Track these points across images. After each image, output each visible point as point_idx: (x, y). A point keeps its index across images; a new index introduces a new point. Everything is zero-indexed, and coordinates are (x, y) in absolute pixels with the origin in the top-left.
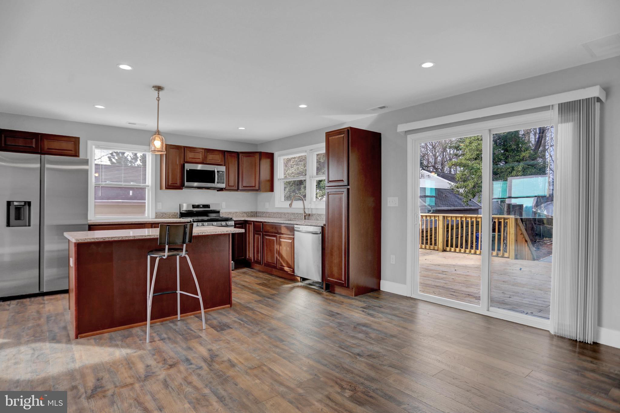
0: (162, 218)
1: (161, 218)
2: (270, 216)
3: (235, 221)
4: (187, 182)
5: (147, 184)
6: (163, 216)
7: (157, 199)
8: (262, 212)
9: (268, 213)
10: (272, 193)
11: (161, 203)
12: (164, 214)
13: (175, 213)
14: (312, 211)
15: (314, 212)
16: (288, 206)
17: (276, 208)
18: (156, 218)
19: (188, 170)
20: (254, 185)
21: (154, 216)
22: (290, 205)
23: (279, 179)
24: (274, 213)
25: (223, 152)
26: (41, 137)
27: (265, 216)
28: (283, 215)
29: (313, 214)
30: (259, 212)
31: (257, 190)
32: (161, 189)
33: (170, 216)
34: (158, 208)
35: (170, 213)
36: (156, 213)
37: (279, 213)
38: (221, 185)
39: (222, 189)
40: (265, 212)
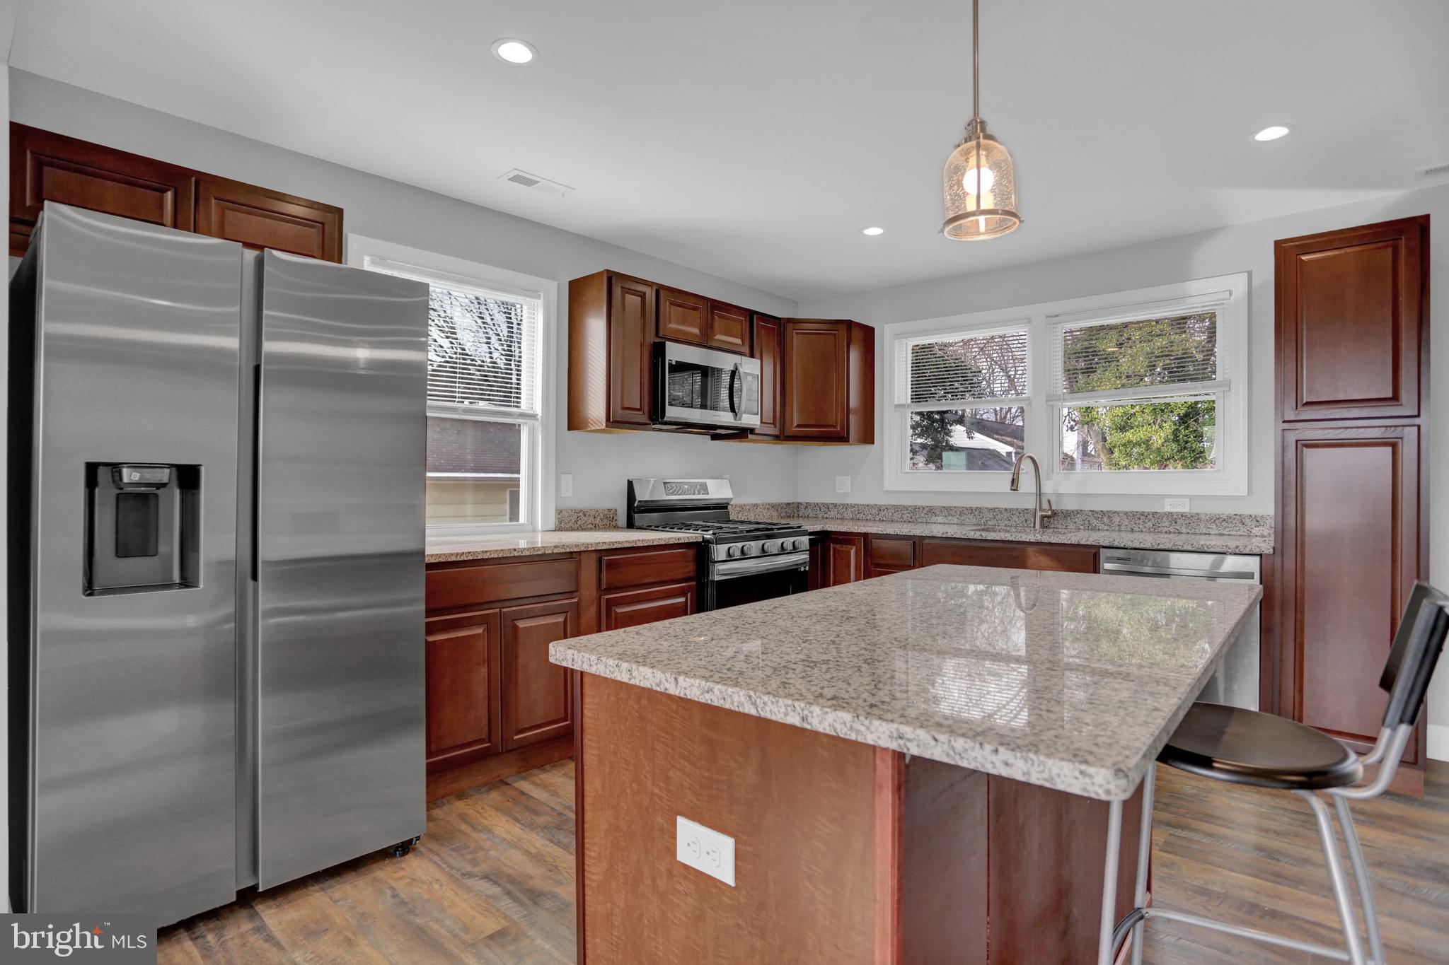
0: (576, 526)
1: (573, 529)
2: (860, 516)
3: (810, 534)
5: (524, 406)
6: (579, 523)
7: (560, 464)
8: (823, 504)
9: (852, 506)
10: (867, 447)
11: (570, 476)
12: (581, 514)
13: (609, 510)
15: (1069, 505)
17: (888, 492)
18: (559, 529)
19: (674, 362)
20: (833, 424)
21: (552, 522)
22: (1015, 483)
23: (897, 406)
24: (880, 509)
25: (751, 314)
26: (197, 183)
27: (839, 516)
28: (923, 515)
29: (1067, 511)
30: (808, 505)
31: (840, 438)
32: (571, 427)
33: (597, 522)
34: (564, 494)
35: (597, 511)
36: (559, 512)
37: (905, 508)
38: (750, 420)
39: (741, 433)
40: (835, 505)
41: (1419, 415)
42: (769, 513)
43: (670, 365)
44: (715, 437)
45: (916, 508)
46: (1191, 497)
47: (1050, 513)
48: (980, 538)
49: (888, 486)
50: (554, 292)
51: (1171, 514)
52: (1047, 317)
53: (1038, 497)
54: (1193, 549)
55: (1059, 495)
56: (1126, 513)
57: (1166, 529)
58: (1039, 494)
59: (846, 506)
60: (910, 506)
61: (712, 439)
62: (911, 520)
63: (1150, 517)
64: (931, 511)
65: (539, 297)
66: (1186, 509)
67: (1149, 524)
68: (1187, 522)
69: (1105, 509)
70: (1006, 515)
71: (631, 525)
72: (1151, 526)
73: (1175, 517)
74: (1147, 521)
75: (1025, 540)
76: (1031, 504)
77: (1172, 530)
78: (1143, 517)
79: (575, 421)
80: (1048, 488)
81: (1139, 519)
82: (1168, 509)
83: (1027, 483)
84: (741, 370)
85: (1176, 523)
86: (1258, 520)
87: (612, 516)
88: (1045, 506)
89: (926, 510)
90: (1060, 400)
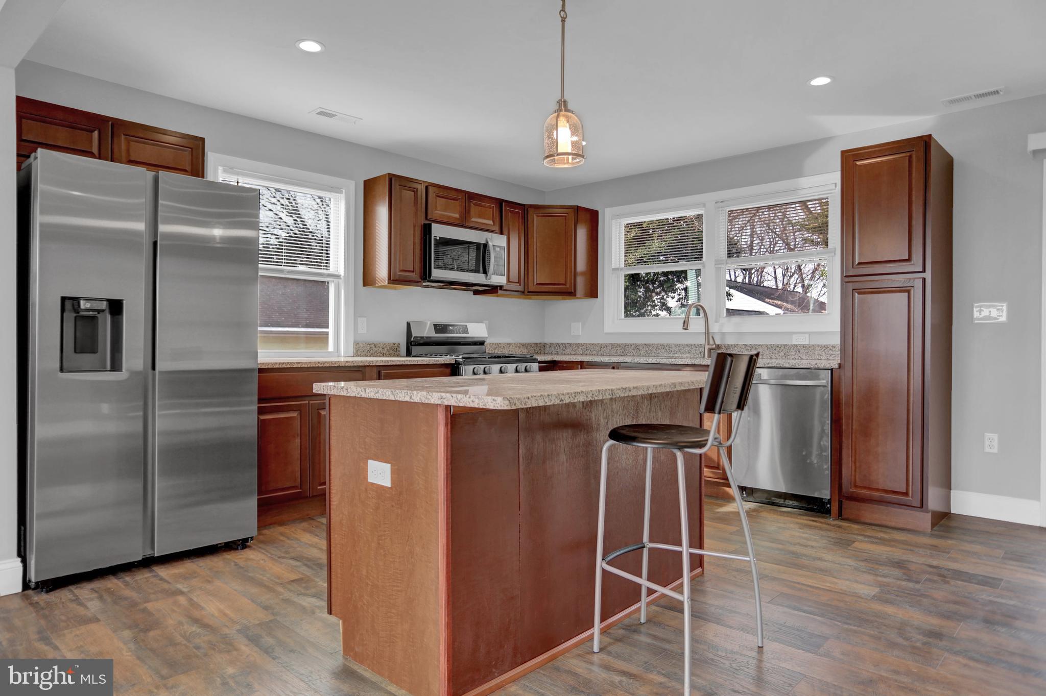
0: (369, 354)
1: (367, 356)
2: (588, 352)
3: (540, 362)
4: (435, 268)
5: (332, 269)
6: (371, 352)
7: (357, 310)
8: (562, 344)
9: (582, 345)
10: (593, 300)
11: (365, 318)
12: (372, 345)
13: (394, 344)
15: (730, 341)
16: (679, 328)
17: (607, 334)
18: (357, 356)
19: (438, 238)
20: (564, 283)
21: (351, 351)
22: (686, 324)
23: (614, 269)
24: (601, 346)
25: (500, 203)
26: (112, 125)
28: (631, 350)
29: (728, 345)
30: (551, 345)
31: (570, 293)
32: (365, 284)
33: (385, 352)
34: (360, 331)
35: (385, 344)
36: (356, 344)
37: (619, 345)
38: (498, 280)
39: (493, 290)
40: (570, 345)
41: (924, 271)
42: (520, 350)
43: (435, 240)
44: (476, 293)
45: (626, 345)
46: (810, 333)
47: (714, 346)
48: (656, 362)
49: (607, 329)
50: (355, 188)
51: (796, 345)
52: (716, 203)
53: (707, 335)
54: (789, 366)
55: (723, 334)
56: (767, 346)
57: (793, 357)
58: (708, 333)
59: (578, 345)
60: (622, 344)
61: (474, 294)
62: (623, 354)
63: (782, 348)
64: (637, 347)
65: (341, 192)
66: (806, 342)
67: (782, 353)
68: (807, 351)
69: (753, 343)
70: (687, 349)
71: (409, 354)
72: (783, 354)
73: (799, 347)
74: (780, 351)
75: (684, 363)
76: (701, 340)
77: (797, 358)
78: (778, 349)
79: (368, 279)
80: (715, 328)
81: (775, 350)
82: (794, 342)
83: (697, 324)
84: (490, 244)
85: (799, 352)
86: (834, 347)
87: (396, 348)
88: (711, 342)
89: (633, 346)
90: (723, 264)
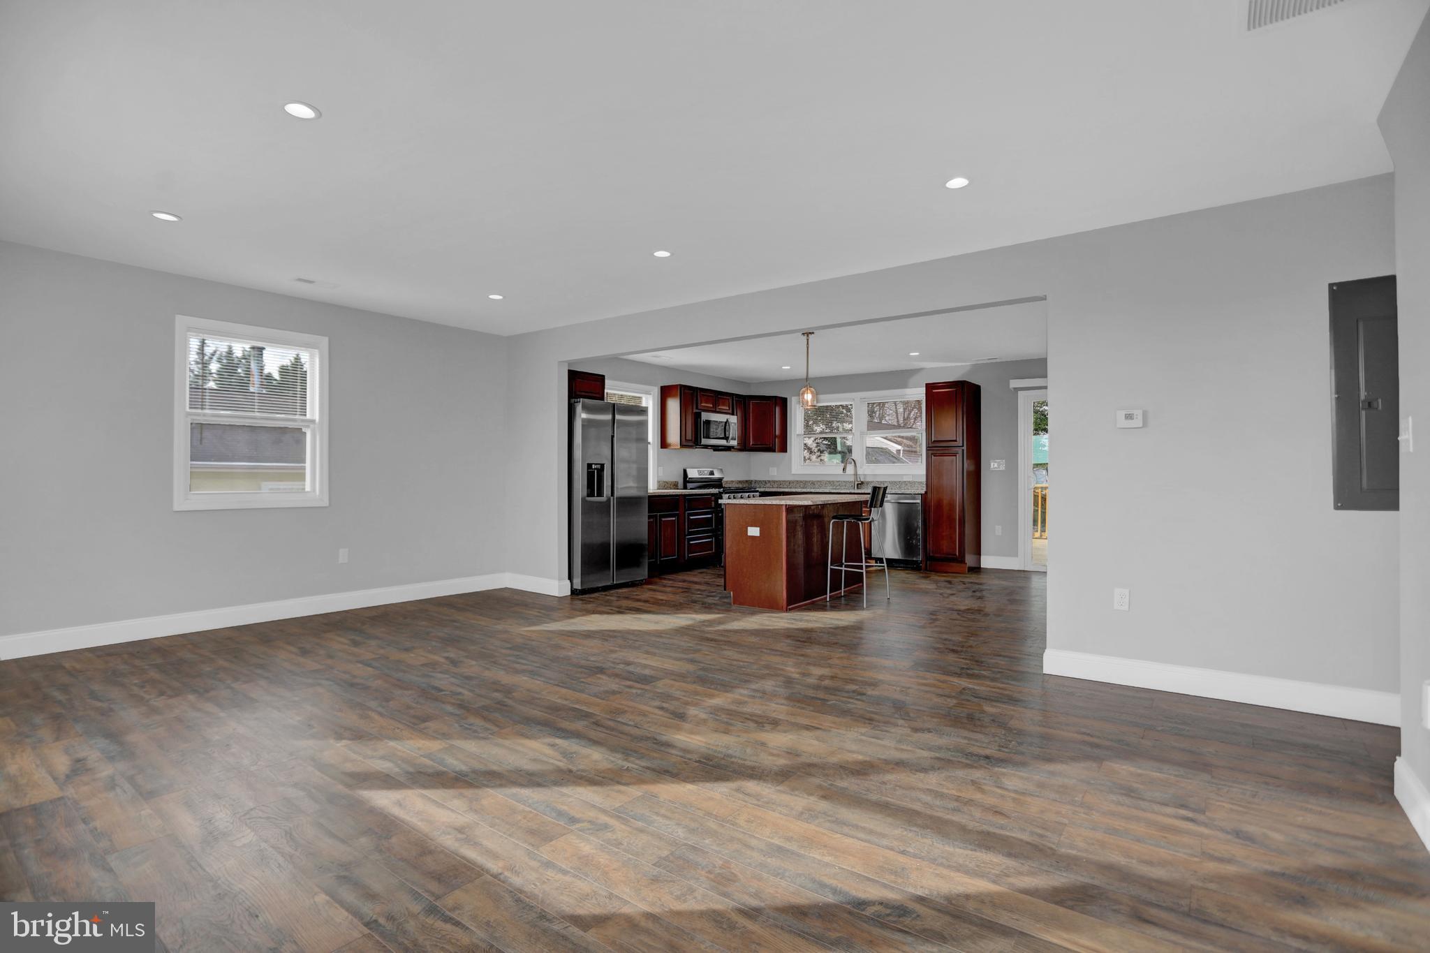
0: (664, 486)
1: (664, 489)
2: (781, 486)
3: (760, 492)
4: (704, 438)
7: (659, 463)
8: (763, 481)
9: (777, 480)
10: (784, 453)
11: (664, 467)
12: (666, 482)
13: (677, 480)
14: (864, 478)
16: (841, 472)
17: (794, 475)
18: (658, 489)
19: (704, 420)
20: (766, 442)
21: (656, 487)
22: (844, 470)
23: (798, 435)
24: (790, 482)
25: (734, 395)
28: (809, 485)
29: (868, 481)
30: (756, 481)
31: (772, 450)
32: (663, 447)
33: (673, 485)
34: (660, 475)
35: (673, 480)
36: (659, 482)
37: (801, 482)
38: (734, 443)
39: (728, 449)
40: (769, 481)
41: (963, 446)
43: (702, 421)
44: (721, 451)
45: (806, 481)
46: (912, 474)
47: (860, 483)
49: (794, 472)
50: (656, 391)
52: (860, 398)
53: (855, 476)
54: (901, 493)
55: (865, 475)
56: (890, 482)
57: (903, 488)
58: (856, 474)
59: (774, 482)
62: (804, 487)
63: (898, 483)
64: (813, 483)
65: (650, 394)
66: (911, 480)
67: (898, 486)
68: (909, 484)
69: (882, 480)
70: (844, 484)
71: (685, 488)
76: (852, 479)
77: (905, 489)
79: (665, 445)
80: (860, 472)
81: (894, 484)
82: (904, 480)
83: (850, 469)
84: (729, 420)
85: (906, 484)
86: (921, 483)
87: (678, 483)
88: (859, 480)
90: (865, 435)
